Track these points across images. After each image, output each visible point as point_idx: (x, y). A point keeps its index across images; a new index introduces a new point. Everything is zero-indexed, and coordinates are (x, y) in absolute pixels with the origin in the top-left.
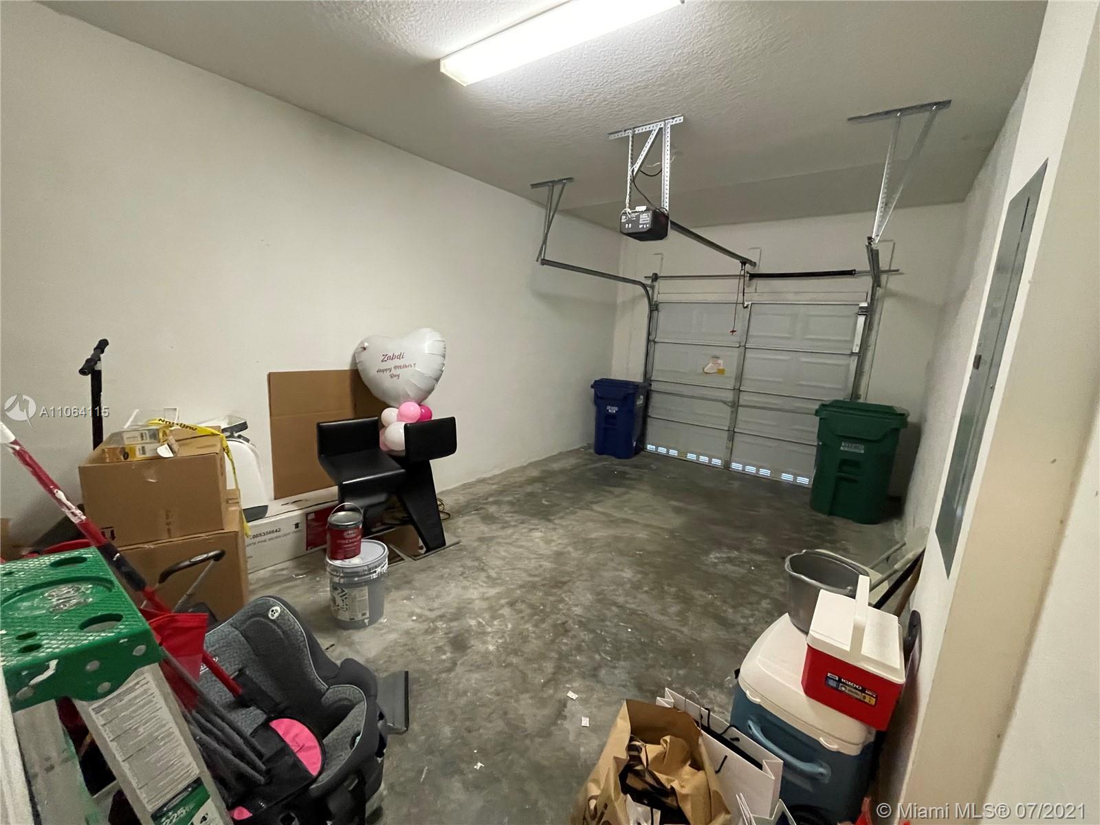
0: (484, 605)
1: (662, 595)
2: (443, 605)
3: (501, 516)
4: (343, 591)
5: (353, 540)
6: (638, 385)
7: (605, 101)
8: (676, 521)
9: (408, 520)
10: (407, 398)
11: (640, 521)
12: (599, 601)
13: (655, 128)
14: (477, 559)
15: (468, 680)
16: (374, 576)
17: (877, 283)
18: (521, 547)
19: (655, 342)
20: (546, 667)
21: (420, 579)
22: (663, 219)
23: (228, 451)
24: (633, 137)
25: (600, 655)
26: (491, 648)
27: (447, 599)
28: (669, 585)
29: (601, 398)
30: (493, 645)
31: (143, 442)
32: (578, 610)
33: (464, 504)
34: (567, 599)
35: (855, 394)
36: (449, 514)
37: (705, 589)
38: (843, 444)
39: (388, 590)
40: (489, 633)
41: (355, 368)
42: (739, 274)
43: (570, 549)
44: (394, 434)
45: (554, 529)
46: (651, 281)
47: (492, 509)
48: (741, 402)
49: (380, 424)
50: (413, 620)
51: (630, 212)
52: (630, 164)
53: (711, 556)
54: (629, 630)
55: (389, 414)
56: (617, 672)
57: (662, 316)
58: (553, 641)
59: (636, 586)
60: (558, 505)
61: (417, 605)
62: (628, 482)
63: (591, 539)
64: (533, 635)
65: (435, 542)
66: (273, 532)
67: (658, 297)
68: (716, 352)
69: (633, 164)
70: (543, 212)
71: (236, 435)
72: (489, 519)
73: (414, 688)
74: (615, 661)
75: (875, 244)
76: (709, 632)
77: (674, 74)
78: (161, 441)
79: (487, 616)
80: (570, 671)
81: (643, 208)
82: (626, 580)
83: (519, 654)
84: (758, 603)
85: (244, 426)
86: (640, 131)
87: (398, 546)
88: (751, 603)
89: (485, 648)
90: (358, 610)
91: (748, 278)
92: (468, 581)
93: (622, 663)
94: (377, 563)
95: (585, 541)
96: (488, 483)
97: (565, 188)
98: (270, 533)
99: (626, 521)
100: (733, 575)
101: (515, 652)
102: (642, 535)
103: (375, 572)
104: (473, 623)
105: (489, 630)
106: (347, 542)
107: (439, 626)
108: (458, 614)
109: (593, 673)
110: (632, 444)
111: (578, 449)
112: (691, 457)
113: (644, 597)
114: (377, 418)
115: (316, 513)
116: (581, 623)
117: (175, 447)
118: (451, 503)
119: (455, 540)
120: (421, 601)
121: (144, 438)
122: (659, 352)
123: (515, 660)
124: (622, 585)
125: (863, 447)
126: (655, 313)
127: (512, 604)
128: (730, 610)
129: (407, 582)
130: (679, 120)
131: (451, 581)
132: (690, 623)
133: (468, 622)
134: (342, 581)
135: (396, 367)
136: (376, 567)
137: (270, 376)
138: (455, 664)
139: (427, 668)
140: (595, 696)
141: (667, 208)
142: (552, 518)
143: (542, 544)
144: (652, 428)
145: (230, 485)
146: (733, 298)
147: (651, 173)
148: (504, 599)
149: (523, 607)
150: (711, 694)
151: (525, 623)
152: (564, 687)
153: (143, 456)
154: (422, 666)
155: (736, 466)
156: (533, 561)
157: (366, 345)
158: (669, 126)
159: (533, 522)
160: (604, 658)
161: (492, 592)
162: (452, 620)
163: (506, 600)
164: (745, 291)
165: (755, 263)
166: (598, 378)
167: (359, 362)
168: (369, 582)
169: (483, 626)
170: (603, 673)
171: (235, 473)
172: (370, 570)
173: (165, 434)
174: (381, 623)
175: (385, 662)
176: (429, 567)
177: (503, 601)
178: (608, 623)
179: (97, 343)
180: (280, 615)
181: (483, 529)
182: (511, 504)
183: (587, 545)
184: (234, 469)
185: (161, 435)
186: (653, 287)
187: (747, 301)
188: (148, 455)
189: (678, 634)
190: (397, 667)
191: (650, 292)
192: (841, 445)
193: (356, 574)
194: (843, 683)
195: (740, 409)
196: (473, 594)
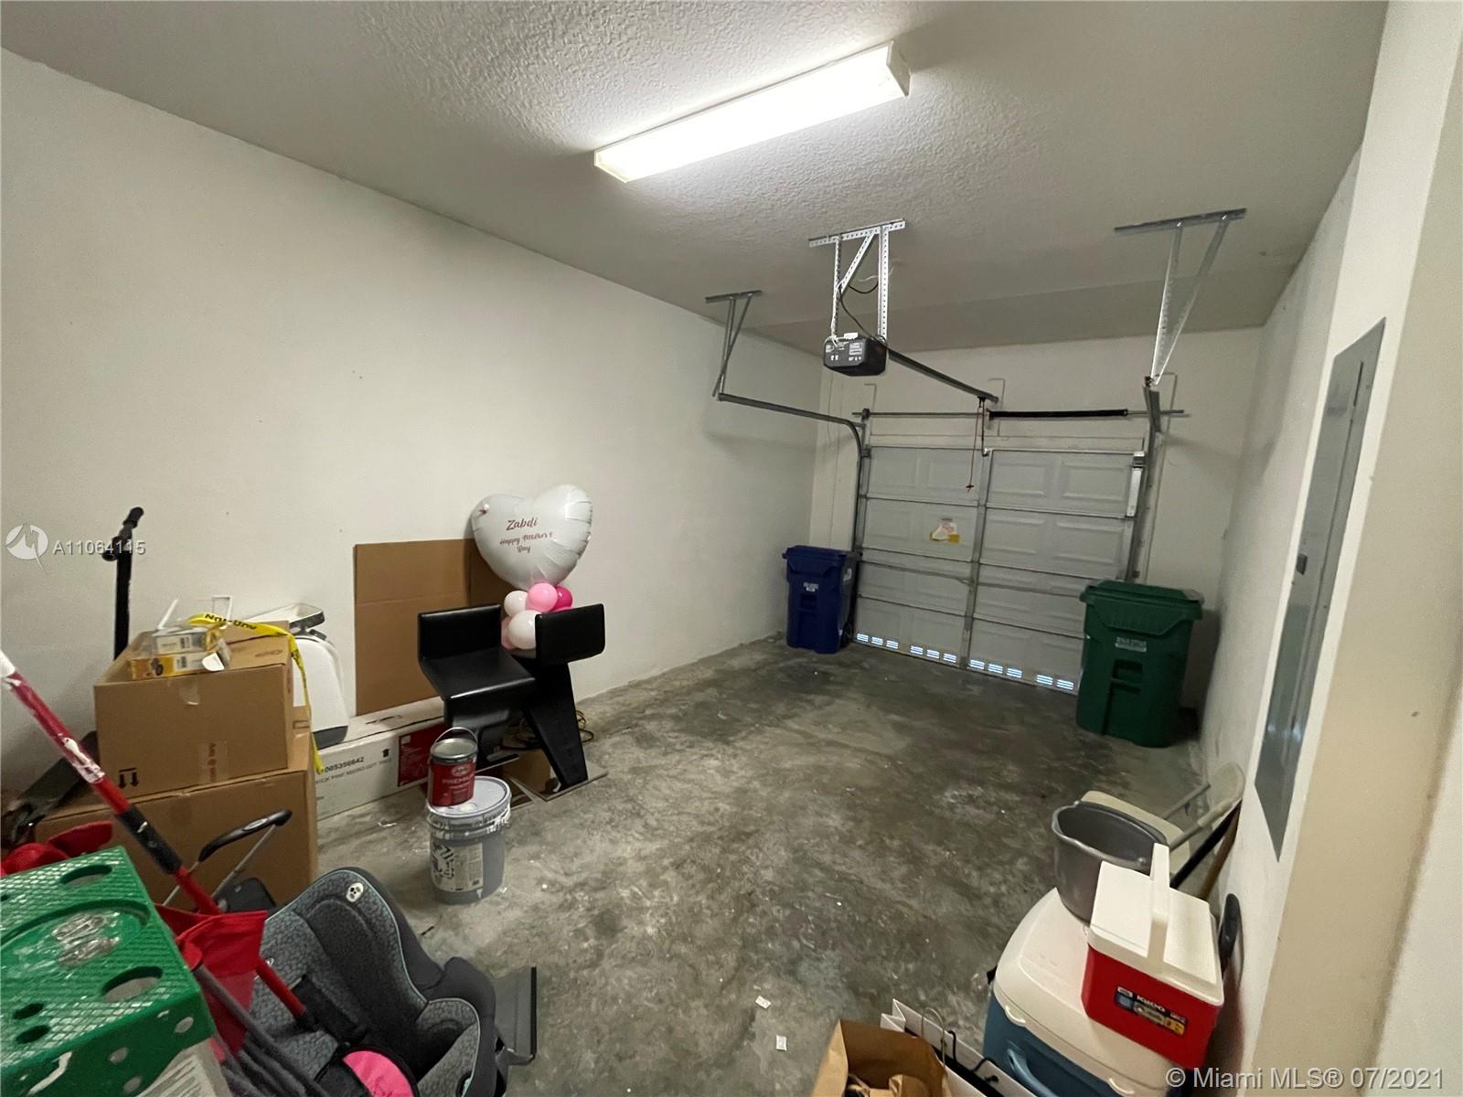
0: (640, 867)
1: (882, 851)
2: (584, 867)
3: (663, 736)
4: (449, 850)
5: (464, 779)
6: (844, 556)
7: (805, 201)
8: (898, 744)
9: (536, 743)
10: (539, 578)
11: (851, 744)
12: (796, 861)
13: (869, 235)
14: (631, 800)
15: (619, 980)
16: (492, 829)
17: (1155, 428)
18: (690, 781)
19: (867, 498)
20: (726, 959)
21: (552, 830)
22: (879, 349)
23: (298, 656)
24: (840, 245)
25: (800, 941)
26: (650, 930)
27: (588, 858)
28: (892, 838)
29: (797, 573)
30: (653, 926)
31: (184, 650)
32: (768, 875)
33: (612, 718)
34: (753, 858)
35: (1132, 573)
36: (592, 734)
37: (940, 843)
38: (1119, 639)
39: (509, 845)
40: (648, 909)
41: (469, 537)
42: (976, 411)
43: (756, 784)
44: (522, 626)
45: (735, 756)
46: (860, 418)
47: (651, 727)
48: (981, 580)
49: (502, 612)
50: (543, 890)
51: (837, 339)
52: (836, 278)
53: (947, 794)
54: (839, 904)
55: (515, 600)
56: (822, 966)
57: (877, 465)
58: (735, 920)
59: (848, 840)
60: (738, 720)
61: (549, 867)
62: (831, 688)
63: (785, 770)
64: (708, 912)
65: (573, 774)
66: (353, 762)
67: (870, 440)
68: (948, 512)
69: (840, 278)
70: (722, 330)
71: (308, 630)
72: (645, 740)
73: (543, 992)
74: (819, 950)
75: (1155, 386)
76: (947, 906)
77: (894, 172)
78: (208, 648)
79: (644, 883)
80: (758, 966)
81: (855, 335)
82: (832, 829)
83: (689, 939)
84: (1012, 862)
85: (319, 619)
86: (850, 238)
87: (524, 782)
88: (1001, 863)
89: (642, 930)
90: (468, 878)
91: (988, 418)
92: (618, 832)
93: (829, 952)
94: (495, 812)
95: (777, 771)
96: (645, 689)
97: (751, 304)
98: (349, 764)
99: (830, 743)
100: (977, 821)
101: (684, 939)
102: (853, 764)
103: (493, 823)
104: (625, 893)
105: (648, 903)
106: (455, 781)
107: (580, 899)
108: (605, 881)
109: (790, 969)
110: (838, 633)
111: (765, 640)
112: (917, 650)
113: (857, 854)
114: (498, 606)
115: (413, 735)
116: (772, 894)
117: (227, 653)
118: (596, 718)
119: (602, 771)
120: (555, 863)
121: (186, 645)
122: (873, 513)
123: (683, 949)
124: (828, 837)
125: (1145, 643)
126: (866, 461)
127: (678, 866)
128: (975, 874)
129: (536, 832)
130: (900, 225)
131: (595, 833)
132: (922, 892)
133: (618, 893)
134: (447, 836)
135: (526, 537)
136: (494, 817)
137: (356, 548)
138: (600, 955)
139: (562, 962)
140: (793, 1004)
141: (885, 336)
142: (732, 738)
143: (719, 778)
144: (864, 613)
145: (298, 701)
146: (969, 442)
147: (864, 289)
148: (668, 858)
149: (692, 869)
150: (953, 999)
151: (697, 893)
152: (751, 989)
153: (184, 669)
154: (555, 958)
155: (976, 664)
156: (706, 803)
157: (486, 506)
158: (887, 232)
159: (706, 744)
160: (806, 946)
161: (652, 847)
162: (596, 890)
163: (671, 860)
164: (985, 434)
165: (997, 398)
166: (792, 545)
167: (477, 529)
168: (485, 838)
169: (640, 899)
170: (803, 968)
171: (305, 686)
172: (487, 821)
173: (214, 637)
174: (499, 895)
175: (505, 952)
176: (565, 812)
177: (666, 862)
178: (810, 894)
179: (128, 513)
180: (363, 895)
181: (636, 754)
182: (676, 718)
183: (780, 778)
184: (304, 680)
185: (208, 639)
186: (863, 427)
187: (987, 447)
188: (190, 668)
189: (905, 910)
190: (520, 963)
191: (860, 434)
192: (1115, 641)
193: (468, 827)
194: (1139, 1001)
195: (980, 588)
196: (626, 850)
